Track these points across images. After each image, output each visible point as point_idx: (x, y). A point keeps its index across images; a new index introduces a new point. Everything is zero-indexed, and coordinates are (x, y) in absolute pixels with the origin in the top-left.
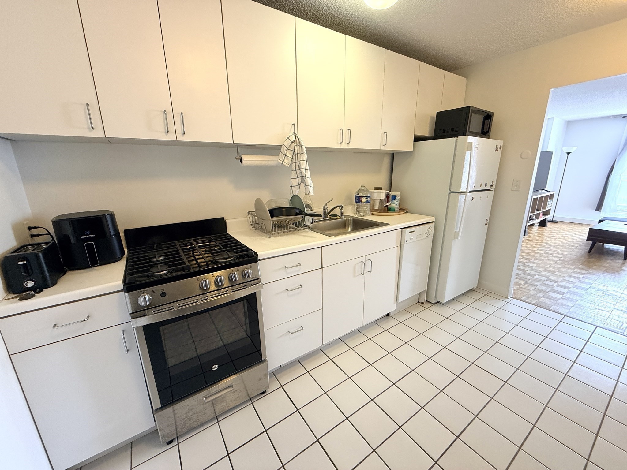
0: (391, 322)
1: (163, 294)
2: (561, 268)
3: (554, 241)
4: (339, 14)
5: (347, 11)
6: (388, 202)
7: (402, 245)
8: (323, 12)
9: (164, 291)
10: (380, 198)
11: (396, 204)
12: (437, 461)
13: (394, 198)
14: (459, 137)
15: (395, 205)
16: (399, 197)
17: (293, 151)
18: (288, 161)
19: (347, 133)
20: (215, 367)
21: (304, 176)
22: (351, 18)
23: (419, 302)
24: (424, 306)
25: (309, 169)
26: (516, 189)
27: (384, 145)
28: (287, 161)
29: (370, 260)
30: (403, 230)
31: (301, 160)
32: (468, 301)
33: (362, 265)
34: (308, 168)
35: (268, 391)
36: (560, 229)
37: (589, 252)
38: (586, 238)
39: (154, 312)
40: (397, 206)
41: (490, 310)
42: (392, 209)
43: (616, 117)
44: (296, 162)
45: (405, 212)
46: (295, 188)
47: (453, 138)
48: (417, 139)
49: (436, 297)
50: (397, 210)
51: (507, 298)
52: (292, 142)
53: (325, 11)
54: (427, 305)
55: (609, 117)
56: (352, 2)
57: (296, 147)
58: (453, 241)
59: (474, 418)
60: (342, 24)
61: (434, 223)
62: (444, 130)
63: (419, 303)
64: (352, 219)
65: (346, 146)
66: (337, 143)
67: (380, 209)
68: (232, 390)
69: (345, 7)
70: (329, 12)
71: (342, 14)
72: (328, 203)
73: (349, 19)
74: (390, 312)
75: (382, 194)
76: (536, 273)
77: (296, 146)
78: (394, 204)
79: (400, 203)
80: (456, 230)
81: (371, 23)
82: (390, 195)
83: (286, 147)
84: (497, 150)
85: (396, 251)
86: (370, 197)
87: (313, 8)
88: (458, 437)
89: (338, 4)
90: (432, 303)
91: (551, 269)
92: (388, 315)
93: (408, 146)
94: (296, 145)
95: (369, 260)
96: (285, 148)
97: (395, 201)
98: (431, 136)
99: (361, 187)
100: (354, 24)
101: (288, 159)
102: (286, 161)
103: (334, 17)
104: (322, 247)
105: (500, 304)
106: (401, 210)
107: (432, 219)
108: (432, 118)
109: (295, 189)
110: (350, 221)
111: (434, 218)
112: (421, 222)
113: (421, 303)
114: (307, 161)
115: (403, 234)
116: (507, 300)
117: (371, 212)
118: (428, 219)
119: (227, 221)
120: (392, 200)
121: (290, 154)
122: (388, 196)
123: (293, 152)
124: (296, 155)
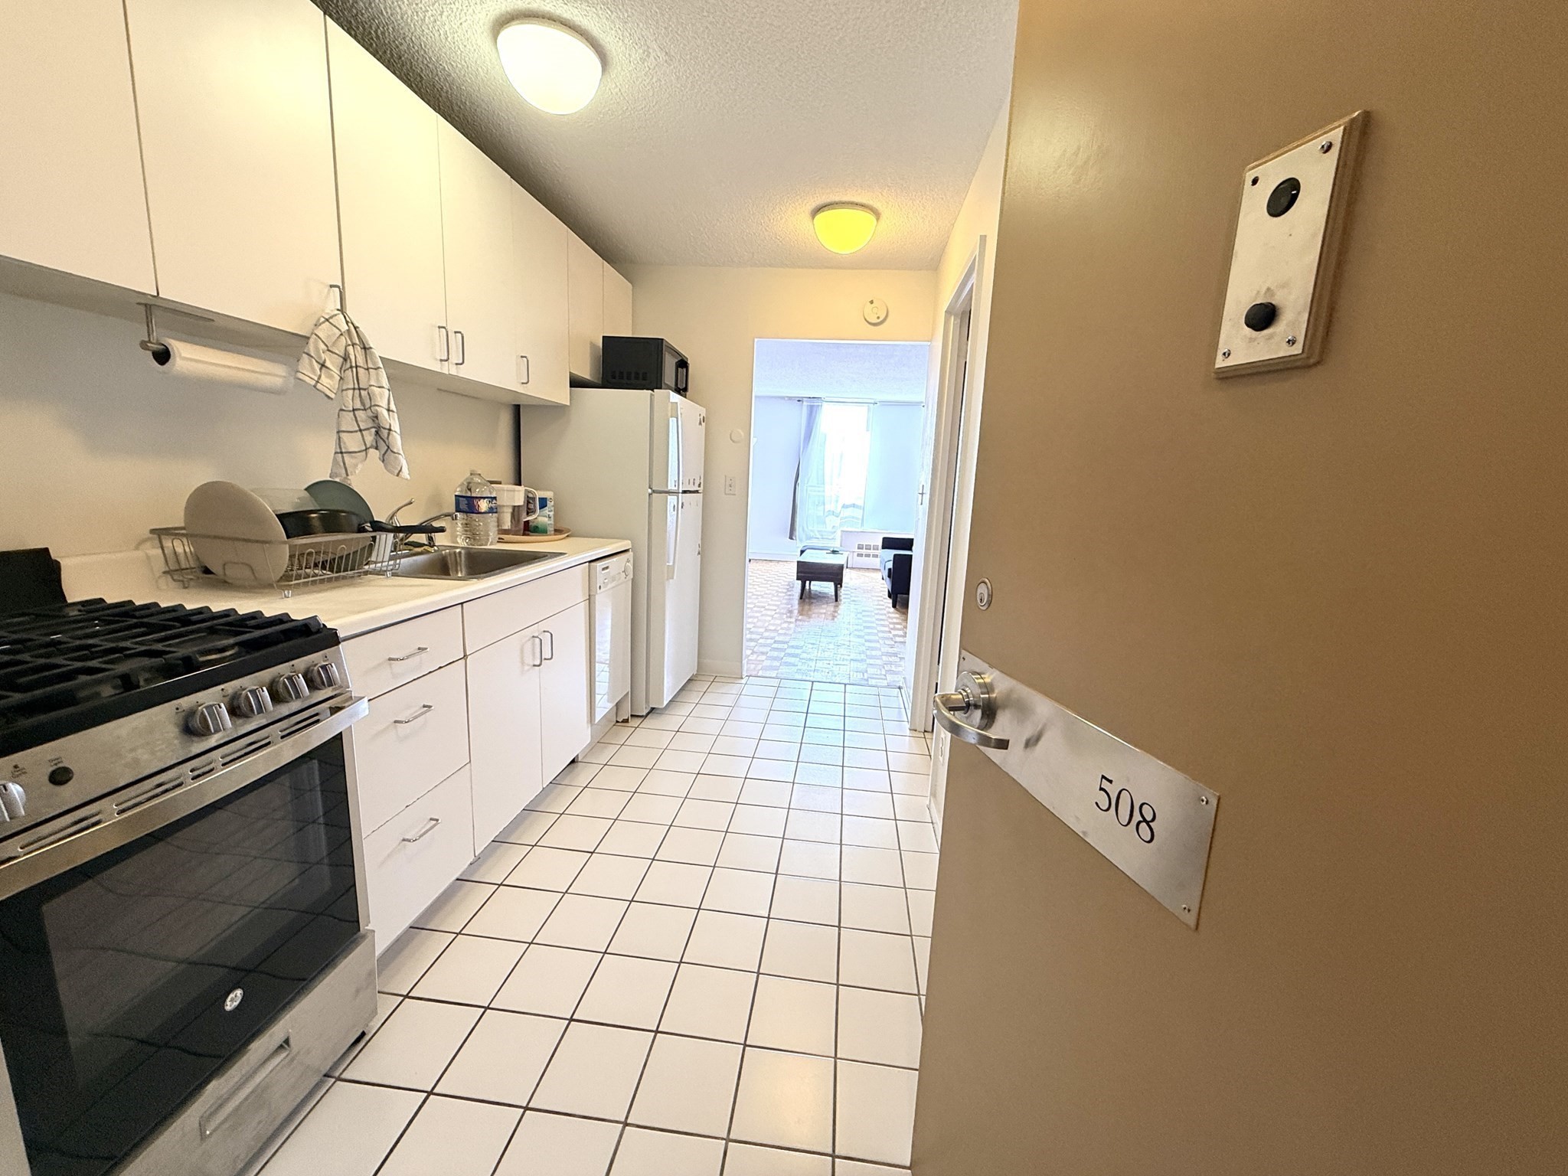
0: (583, 775)
1: (60, 776)
2: (781, 623)
3: (758, 589)
4: (418, 59)
5: (441, 63)
6: (529, 512)
7: (592, 598)
8: (376, 32)
9: (60, 765)
10: (514, 502)
11: (550, 517)
12: (769, 915)
13: (543, 503)
14: (655, 390)
15: (546, 519)
16: (552, 503)
17: (341, 357)
18: (331, 383)
19: (455, 341)
20: (233, 1000)
21: (388, 427)
22: (442, 80)
23: (617, 722)
24: (629, 725)
25: (395, 410)
26: (731, 492)
27: (523, 383)
28: (329, 381)
29: (548, 632)
30: (592, 564)
31: (371, 386)
32: (693, 697)
33: (533, 644)
34: (393, 407)
35: (370, 1032)
36: (758, 570)
37: (801, 598)
38: (796, 578)
39: (21, 848)
40: (549, 522)
41: (729, 700)
42: (539, 526)
43: (790, 398)
44: (354, 389)
45: (568, 536)
46: (352, 457)
47: (645, 391)
48: (576, 383)
49: (647, 702)
50: (551, 529)
51: (742, 678)
52: (342, 334)
53: (383, 33)
54: (635, 722)
55: (783, 398)
56: (461, 54)
57: (350, 348)
58: (667, 582)
59: (783, 841)
60: (412, 80)
61: (631, 553)
62: (621, 373)
63: (618, 724)
64: (463, 551)
65: (453, 371)
66: (436, 360)
67: (513, 529)
68: (287, 1055)
69: (440, 55)
70: (394, 42)
71: (425, 62)
72: (399, 510)
73: (437, 79)
74: (578, 755)
75: (516, 493)
76: (758, 637)
77: (349, 345)
78: (541, 518)
79: (554, 515)
80: (668, 562)
81: (483, 111)
82: (534, 499)
83: (323, 342)
84: (700, 424)
85: (582, 609)
86: (495, 498)
87: (355, 11)
88: (777, 874)
89: (425, 40)
90: (642, 716)
91: (773, 628)
92: (573, 761)
93: (561, 394)
94: (350, 343)
95: (544, 631)
96: (322, 346)
97: (546, 511)
98: (596, 381)
99: (471, 474)
100: (444, 94)
101: (331, 377)
102: (324, 380)
103: (400, 58)
104: (462, 604)
105: (735, 689)
106: (558, 531)
107: (625, 544)
108: (593, 345)
109: (354, 461)
110: (460, 557)
111: (630, 542)
112: (608, 551)
113: (622, 722)
114: (389, 390)
115: (592, 572)
116: (744, 681)
117: (502, 536)
118: (620, 544)
119: (63, 563)
120: (540, 509)
121: (332, 363)
122: (529, 500)
123: (342, 360)
124: (354, 370)
